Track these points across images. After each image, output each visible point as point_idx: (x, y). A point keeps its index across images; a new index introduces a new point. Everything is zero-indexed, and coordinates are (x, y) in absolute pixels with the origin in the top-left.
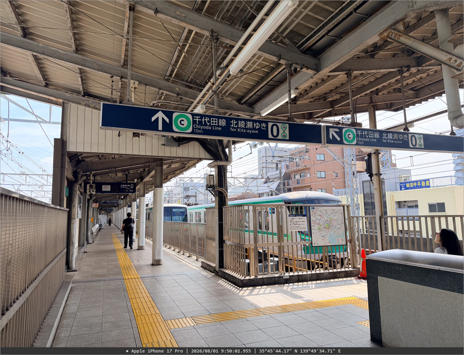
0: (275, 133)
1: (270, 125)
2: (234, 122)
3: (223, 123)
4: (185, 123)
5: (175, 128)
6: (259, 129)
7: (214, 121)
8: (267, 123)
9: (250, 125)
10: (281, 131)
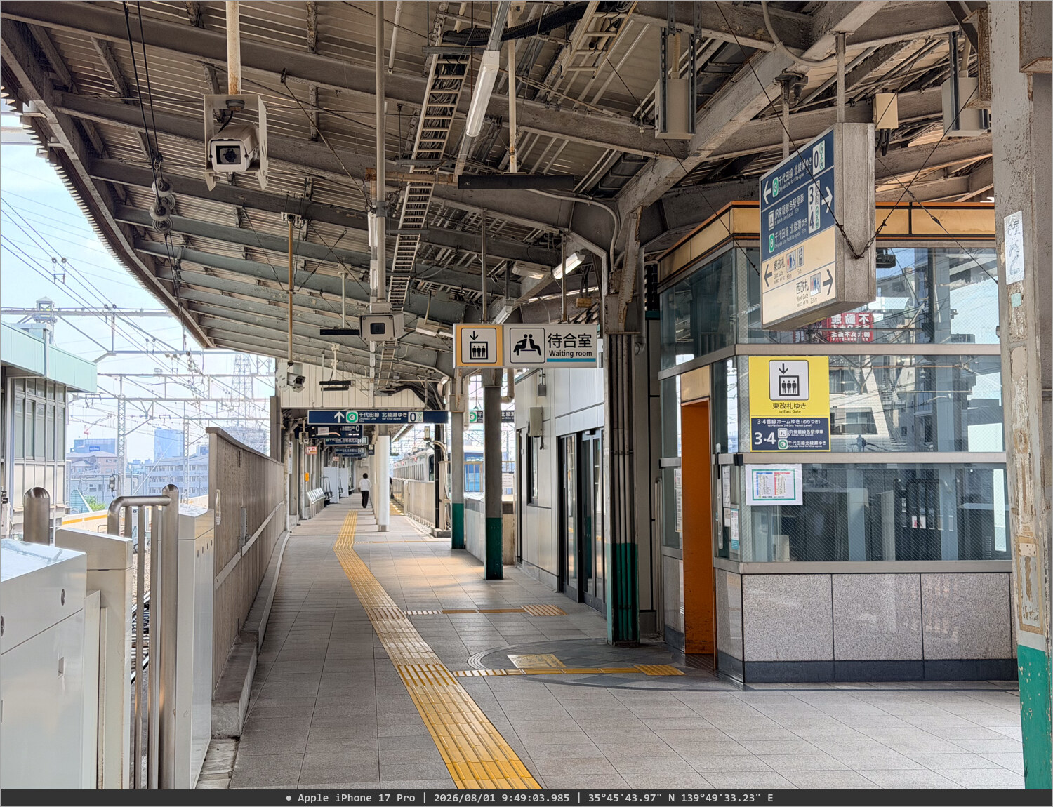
0: (413, 419)
1: (409, 413)
2: (384, 414)
3: (377, 415)
4: (354, 417)
5: (347, 421)
6: (402, 417)
7: (371, 415)
8: (407, 412)
9: (395, 415)
10: (417, 417)
